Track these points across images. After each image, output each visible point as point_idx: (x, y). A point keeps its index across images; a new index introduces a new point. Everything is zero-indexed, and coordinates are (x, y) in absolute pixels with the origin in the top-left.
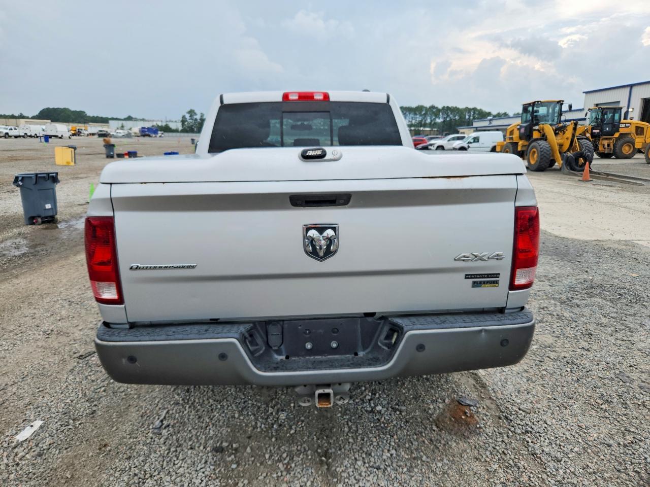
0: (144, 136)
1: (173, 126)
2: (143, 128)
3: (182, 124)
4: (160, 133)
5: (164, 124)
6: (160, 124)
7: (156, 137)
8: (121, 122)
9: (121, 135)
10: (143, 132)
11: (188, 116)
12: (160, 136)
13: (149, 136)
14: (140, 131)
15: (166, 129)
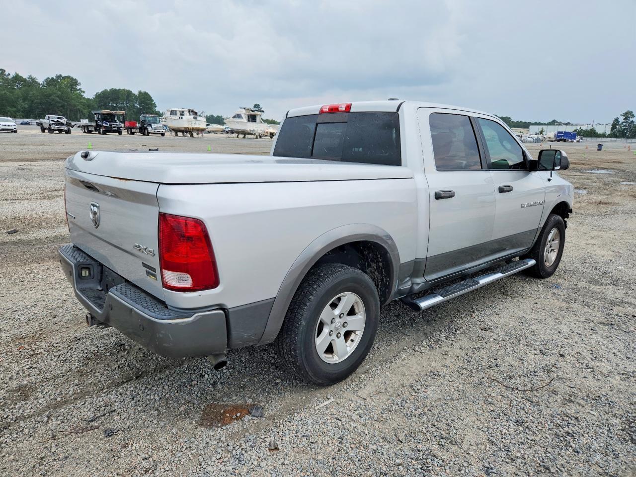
0: (559, 141)
1: (599, 130)
2: (559, 132)
3: (612, 128)
4: (578, 138)
5: (589, 128)
6: (584, 128)
7: (572, 142)
8: (541, 127)
9: (532, 140)
10: (558, 136)
11: (621, 119)
12: (578, 141)
13: (565, 141)
14: (555, 136)
15: (592, 134)
